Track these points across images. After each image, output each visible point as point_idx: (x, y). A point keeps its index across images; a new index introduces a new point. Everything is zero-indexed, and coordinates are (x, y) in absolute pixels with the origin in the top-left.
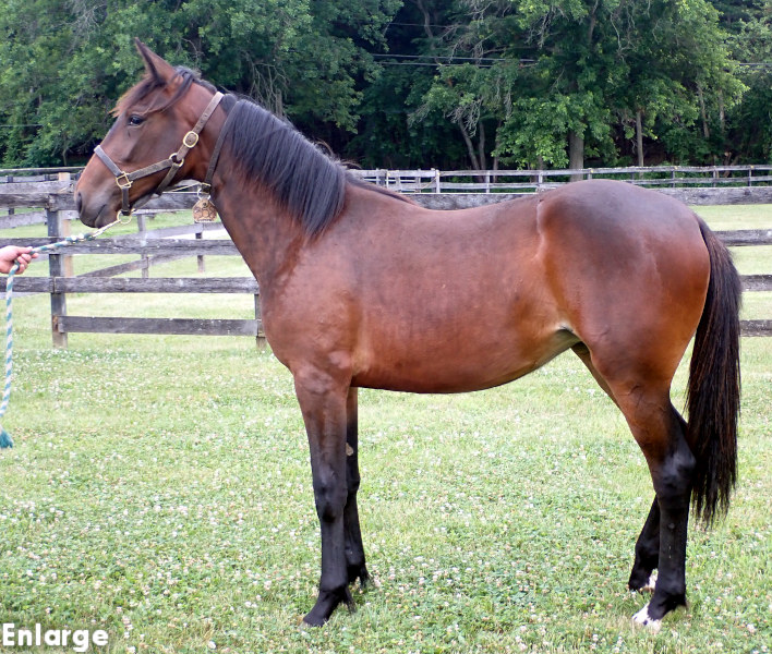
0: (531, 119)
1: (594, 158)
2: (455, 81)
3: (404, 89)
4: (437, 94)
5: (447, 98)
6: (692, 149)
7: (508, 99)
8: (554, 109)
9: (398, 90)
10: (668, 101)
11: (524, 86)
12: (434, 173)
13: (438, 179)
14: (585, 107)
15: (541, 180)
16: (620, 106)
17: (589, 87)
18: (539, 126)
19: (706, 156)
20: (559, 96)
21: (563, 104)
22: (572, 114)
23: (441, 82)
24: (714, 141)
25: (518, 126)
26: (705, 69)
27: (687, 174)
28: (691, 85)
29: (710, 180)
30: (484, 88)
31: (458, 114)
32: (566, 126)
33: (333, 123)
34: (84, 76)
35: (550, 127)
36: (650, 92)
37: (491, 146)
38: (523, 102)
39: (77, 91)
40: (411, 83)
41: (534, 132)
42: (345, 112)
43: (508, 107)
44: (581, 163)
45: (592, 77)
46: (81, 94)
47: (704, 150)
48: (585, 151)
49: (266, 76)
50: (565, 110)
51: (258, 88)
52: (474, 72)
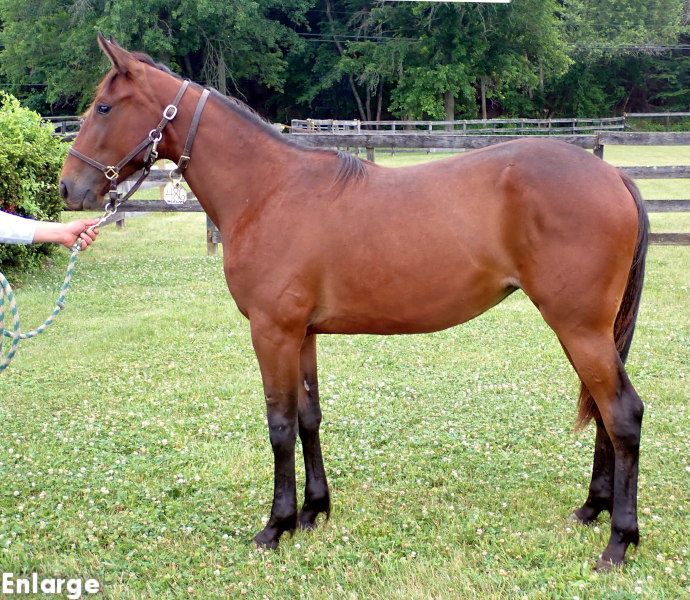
0: (419, 83)
1: (462, 112)
2: (358, 54)
3: (311, 59)
4: (346, 64)
5: (353, 67)
6: (520, 107)
7: (401, 68)
8: (435, 76)
9: (306, 61)
10: (518, 71)
11: (411, 59)
12: (356, 123)
13: (359, 127)
14: (458, 74)
15: (431, 128)
16: (481, 74)
17: (461, 59)
18: (424, 88)
19: (531, 112)
20: (439, 66)
21: (443, 71)
22: (449, 80)
23: (349, 55)
24: (536, 101)
25: (407, 88)
26: (544, 47)
27: (518, 125)
28: (533, 59)
29: (547, 130)
30: (383, 59)
31: (363, 78)
32: (445, 88)
33: (264, 85)
34: (81, 47)
35: (432, 89)
36: (506, 64)
37: (387, 102)
38: (411, 70)
39: (75, 59)
40: (316, 56)
41: (420, 92)
42: (275, 76)
43: (401, 73)
44: (452, 116)
45: (463, 53)
46: (78, 61)
47: (530, 107)
48: (455, 107)
49: (218, 49)
50: (445, 76)
51: (211, 57)
52: (374, 48)
